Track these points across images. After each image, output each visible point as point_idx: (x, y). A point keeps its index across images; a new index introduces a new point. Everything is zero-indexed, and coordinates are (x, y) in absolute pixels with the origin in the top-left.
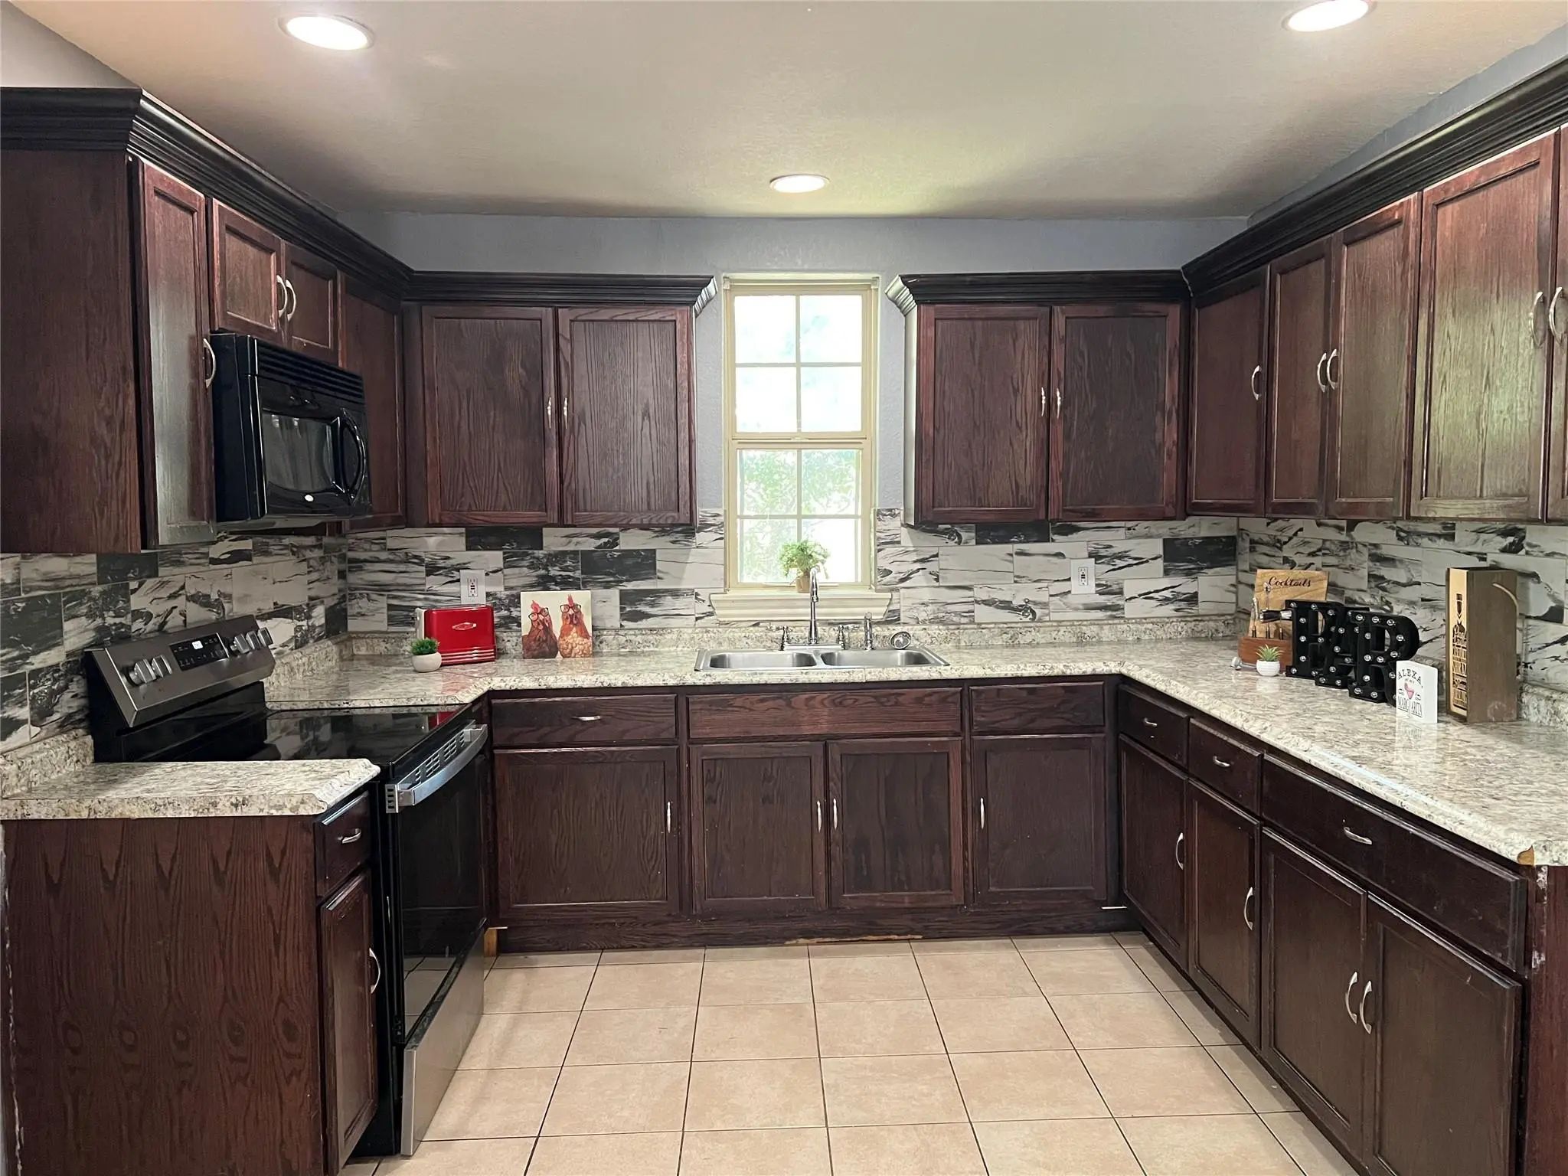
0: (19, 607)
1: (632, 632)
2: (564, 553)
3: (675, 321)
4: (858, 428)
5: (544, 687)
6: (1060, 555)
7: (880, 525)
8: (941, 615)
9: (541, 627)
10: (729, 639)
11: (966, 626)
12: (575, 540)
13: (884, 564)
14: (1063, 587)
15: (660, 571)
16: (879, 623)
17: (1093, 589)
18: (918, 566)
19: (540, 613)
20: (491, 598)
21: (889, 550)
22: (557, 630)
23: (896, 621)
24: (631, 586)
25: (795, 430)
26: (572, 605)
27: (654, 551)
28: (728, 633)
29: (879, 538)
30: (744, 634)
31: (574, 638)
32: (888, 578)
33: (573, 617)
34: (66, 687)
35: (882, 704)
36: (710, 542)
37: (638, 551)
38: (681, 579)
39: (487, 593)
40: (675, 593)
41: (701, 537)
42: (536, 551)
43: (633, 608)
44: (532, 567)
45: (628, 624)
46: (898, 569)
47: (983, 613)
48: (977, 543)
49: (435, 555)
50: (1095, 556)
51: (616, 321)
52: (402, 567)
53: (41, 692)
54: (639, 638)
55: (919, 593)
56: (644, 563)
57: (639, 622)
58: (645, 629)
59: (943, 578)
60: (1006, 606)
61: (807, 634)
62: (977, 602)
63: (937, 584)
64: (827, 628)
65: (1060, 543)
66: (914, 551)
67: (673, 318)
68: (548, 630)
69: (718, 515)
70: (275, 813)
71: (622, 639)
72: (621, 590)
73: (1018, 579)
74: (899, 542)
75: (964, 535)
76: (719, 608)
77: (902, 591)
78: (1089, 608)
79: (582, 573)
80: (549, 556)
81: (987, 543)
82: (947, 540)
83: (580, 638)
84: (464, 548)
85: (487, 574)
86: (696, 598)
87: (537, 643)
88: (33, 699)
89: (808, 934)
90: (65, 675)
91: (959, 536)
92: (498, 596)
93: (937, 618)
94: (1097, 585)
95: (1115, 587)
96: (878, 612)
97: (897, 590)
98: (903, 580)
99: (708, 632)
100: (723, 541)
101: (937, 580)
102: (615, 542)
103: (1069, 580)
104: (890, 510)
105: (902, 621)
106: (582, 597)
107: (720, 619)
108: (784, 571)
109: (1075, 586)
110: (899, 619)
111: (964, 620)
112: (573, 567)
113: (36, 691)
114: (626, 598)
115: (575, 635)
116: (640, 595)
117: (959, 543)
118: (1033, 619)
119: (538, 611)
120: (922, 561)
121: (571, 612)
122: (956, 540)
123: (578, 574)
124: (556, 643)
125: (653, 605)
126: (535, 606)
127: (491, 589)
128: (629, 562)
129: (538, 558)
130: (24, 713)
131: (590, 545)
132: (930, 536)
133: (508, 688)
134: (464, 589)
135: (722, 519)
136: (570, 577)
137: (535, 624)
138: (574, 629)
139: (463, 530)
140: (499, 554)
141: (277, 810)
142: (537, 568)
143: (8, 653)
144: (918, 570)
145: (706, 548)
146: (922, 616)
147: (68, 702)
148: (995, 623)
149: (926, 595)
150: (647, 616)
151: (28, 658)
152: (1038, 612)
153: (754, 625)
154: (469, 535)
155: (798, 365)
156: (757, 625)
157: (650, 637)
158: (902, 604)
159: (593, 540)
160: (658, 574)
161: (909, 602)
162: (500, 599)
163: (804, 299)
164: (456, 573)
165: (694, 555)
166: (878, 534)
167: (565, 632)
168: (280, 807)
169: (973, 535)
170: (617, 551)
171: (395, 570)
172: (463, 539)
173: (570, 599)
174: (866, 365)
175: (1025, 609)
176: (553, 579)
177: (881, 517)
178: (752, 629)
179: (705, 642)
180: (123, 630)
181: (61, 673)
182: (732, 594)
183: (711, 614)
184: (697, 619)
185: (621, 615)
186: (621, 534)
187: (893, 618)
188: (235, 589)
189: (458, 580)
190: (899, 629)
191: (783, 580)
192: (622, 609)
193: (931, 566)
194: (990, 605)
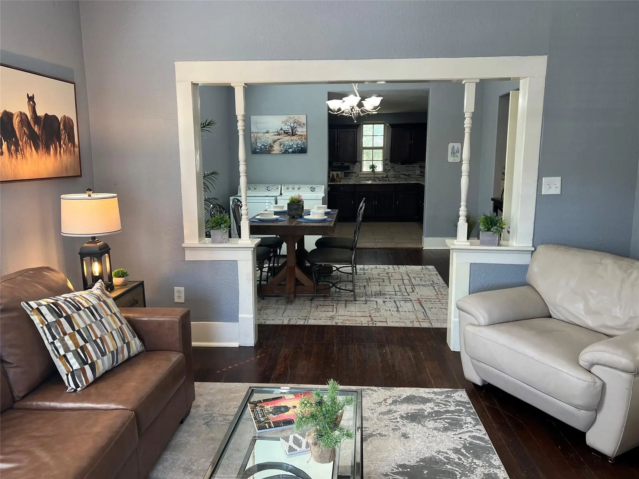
1: (346, 179)
2: (336, 166)
3: (355, 131)
4: (383, 146)
6: (414, 167)
8: (395, 176)
13: (386, 168)
14: (415, 172)
16: (385, 177)
17: (419, 172)
21: (386, 166)
22: (335, 177)
23: (388, 177)
24: (346, 171)
25: (372, 146)
26: (337, 174)
27: (349, 166)
28: (361, 179)
32: (386, 171)
33: (338, 175)
38: (353, 170)
40: (353, 173)
41: (357, 164)
42: (332, 166)
45: (345, 177)
46: (388, 169)
47: (402, 176)
50: (420, 167)
51: (347, 131)
55: (391, 173)
56: (348, 168)
58: (348, 178)
60: (405, 175)
61: (373, 179)
62: (401, 174)
64: (376, 178)
65: (414, 165)
66: (391, 166)
73: (407, 170)
74: (389, 164)
76: (360, 175)
78: (419, 175)
80: (334, 166)
81: (403, 165)
82: (396, 164)
83: (338, 179)
86: (356, 173)
87: (332, 180)
94: (420, 172)
95: (423, 172)
98: (388, 171)
99: (357, 179)
100: (360, 164)
101: (394, 171)
102: (344, 164)
103: (415, 171)
104: (387, 159)
106: (339, 173)
107: (360, 177)
108: (369, 169)
109: (416, 172)
111: (398, 177)
112: (337, 168)
114: (345, 173)
116: (347, 173)
117: (398, 165)
118: (410, 177)
119: (333, 174)
125: (349, 174)
128: (346, 167)
131: (339, 165)
132: (393, 164)
135: (359, 161)
136: (337, 170)
137: (332, 177)
138: (338, 177)
142: (332, 168)
144: (391, 169)
146: (392, 176)
148: (403, 178)
150: (348, 176)
152: (411, 176)
153: (365, 178)
155: (373, 136)
158: (388, 174)
160: (350, 169)
161: (390, 174)
163: (374, 125)
165: (356, 166)
166: (384, 163)
167: (336, 178)
169: (400, 163)
170: (344, 166)
174: (384, 136)
175: (408, 175)
176: (334, 170)
177: (385, 160)
182: (361, 173)
183: (358, 176)
184: (356, 177)
185: (345, 175)
191: (370, 171)
193: (394, 168)
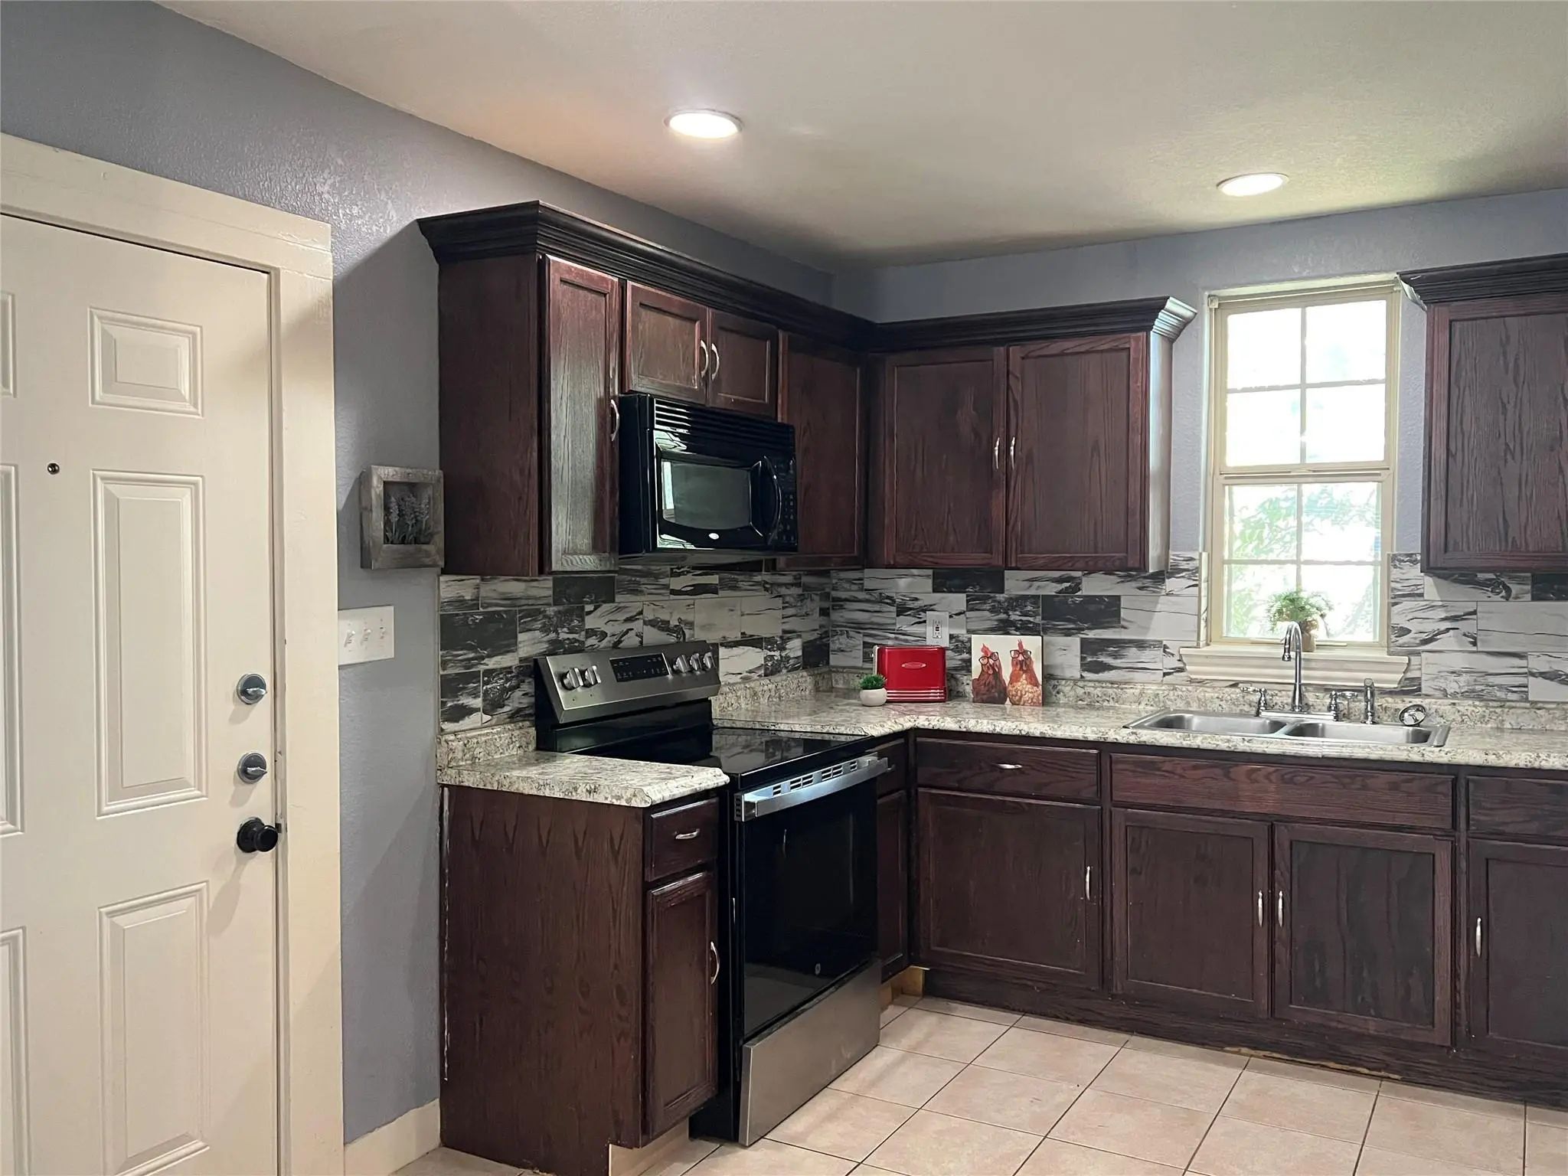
0: (477, 619)
1: (1092, 684)
2: (1025, 598)
3: (1129, 348)
4: (1381, 458)
5: (964, 730)
7: (1396, 574)
8: (1478, 688)
9: (991, 672)
10: (1199, 700)
11: (1513, 704)
12: (1036, 584)
13: (1399, 620)
15: (1124, 620)
16: (1391, 693)
18: (1448, 625)
19: (990, 657)
20: (953, 641)
21: (1407, 604)
22: (1006, 673)
23: (1416, 691)
24: (1092, 634)
25: (1298, 461)
26: (1021, 651)
27: (1118, 598)
28: (1200, 692)
29: (1394, 589)
30: (1216, 695)
31: (1023, 685)
32: (1402, 640)
33: (1022, 662)
34: (518, 687)
35: (1344, 786)
36: (1182, 589)
37: (1100, 597)
38: (1146, 629)
39: (950, 635)
40: (1141, 645)
41: (1171, 584)
42: (997, 595)
43: (1095, 654)
44: (993, 610)
45: (1088, 675)
46: (1419, 628)
47: (1539, 689)
48: (1534, 599)
49: (904, 596)
51: (1067, 354)
52: (877, 607)
53: (494, 688)
54: (1098, 691)
55: (1449, 659)
56: (1108, 611)
57: (1101, 674)
58: (1106, 682)
59: (1481, 640)
61: (1290, 700)
62: (1533, 675)
63: (1474, 649)
64: (1321, 695)
66: (1443, 606)
67: (1127, 346)
68: (997, 674)
69: (1192, 559)
70: (616, 803)
71: (1080, 691)
72: (1082, 639)
74: (1421, 595)
75: (1515, 588)
76: (1192, 664)
77: (1424, 655)
79: (1043, 619)
80: (1010, 600)
81: (1551, 599)
82: (1490, 594)
83: (1029, 686)
84: (931, 590)
85: (951, 617)
86: (1165, 651)
87: (987, 688)
88: (486, 693)
89: (1255, 1045)
90: (517, 676)
91: (1508, 590)
92: (960, 638)
93: (1473, 691)
96: (1391, 679)
97: (1418, 654)
98: (1425, 642)
99: (1175, 689)
100: (1196, 588)
101: (1474, 644)
102: (1077, 587)
104: (1410, 555)
105: (1423, 692)
106: (1032, 643)
107: (1192, 676)
108: (1269, 625)
110: (1420, 689)
111: (1514, 697)
112: (1033, 612)
113: (489, 686)
114: (1087, 647)
115: (1025, 682)
116: (1103, 645)
117: (1507, 598)
119: (988, 655)
120: (1455, 619)
121: (1021, 658)
122: (1503, 593)
123: (1038, 619)
124: (1005, 688)
125: (1116, 656)
126: (985, 650)
127: (954, 632)
128: (1092, 607)
129: (999, 602)
130: (478, 702)
131: (1051, 589)
132: (1466, 588)
133: (931, 727)
134: (929, 630)
135: (1196, 563)
136: (1031, 622)
137: (985, 669)
138: (1024, 676)
139: (930, 572)
140: (961, 598)
141: (617, 800)
142: (998, 613)
143: (465, 654)
144: (1448, 630)
145: (1177, 595)
146: (1452, 687)
147: (519, 698)
148: (1558, 703)
149: (1459, 662)
150: (1110, 668)
151: (483, 659)
153: (1231, 686)
154: (935, 577)
155: (1303, 386)
156: (1235, 685)
157: (1110, 691)
158: (1423, 671)
159: (1054, 584)
160: (1123, 623)
161: (1433, 670)
162: (963, 642)
163: (1312, 311)
164: (923, 614)
165: (1163, 604)
166: (1393, 585)
167: (1014, 678)
168: (619, 798)
169: (1529, 587)
170: (1079, 597)
171: (869, 609)
172: (930, 582)
173: (1020, 645)
174: (1388, 381)
176: (1013, 624)
177: (1397, 563)
178: (1227, 689)
179: (1171, 700)
180: (576, 644)
181: (513, 674)
182: (1214, 648)
183: (1181, 670)
184: (1165, 674)
185: (1082, 665)
186: (1084, 579)
187: (1410, 687)
188: (698, 617)
189: (925, 622)
190: (1417, 701)
191: (1269, 636)
192: (1083, 659)
193: (1465, 626)
194: (1552, 680)
